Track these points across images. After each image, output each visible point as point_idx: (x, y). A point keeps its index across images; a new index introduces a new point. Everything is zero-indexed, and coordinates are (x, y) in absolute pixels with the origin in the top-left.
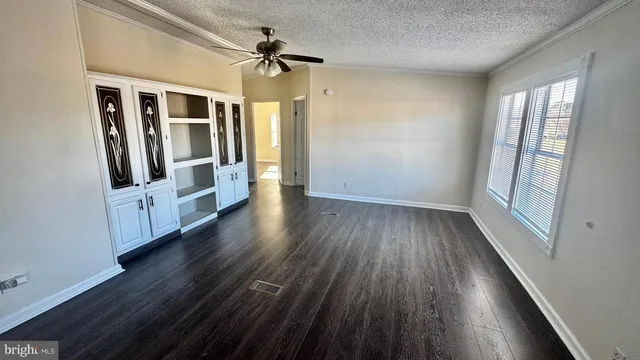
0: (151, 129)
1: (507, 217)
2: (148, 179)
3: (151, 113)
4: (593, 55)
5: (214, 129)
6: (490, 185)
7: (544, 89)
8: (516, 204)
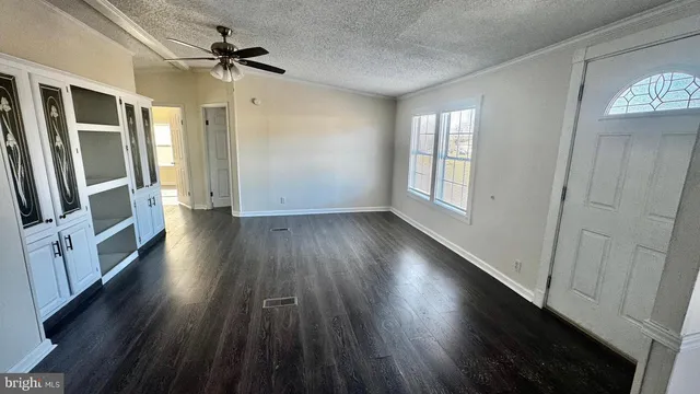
0: (58, 138)
1: (431, 206)
2: (60, 212)
3: (56, 115)
4: (483, 97)
5: (126, 140)
6: (410, 186)
7: (447, 114)
8: (437, 196)
